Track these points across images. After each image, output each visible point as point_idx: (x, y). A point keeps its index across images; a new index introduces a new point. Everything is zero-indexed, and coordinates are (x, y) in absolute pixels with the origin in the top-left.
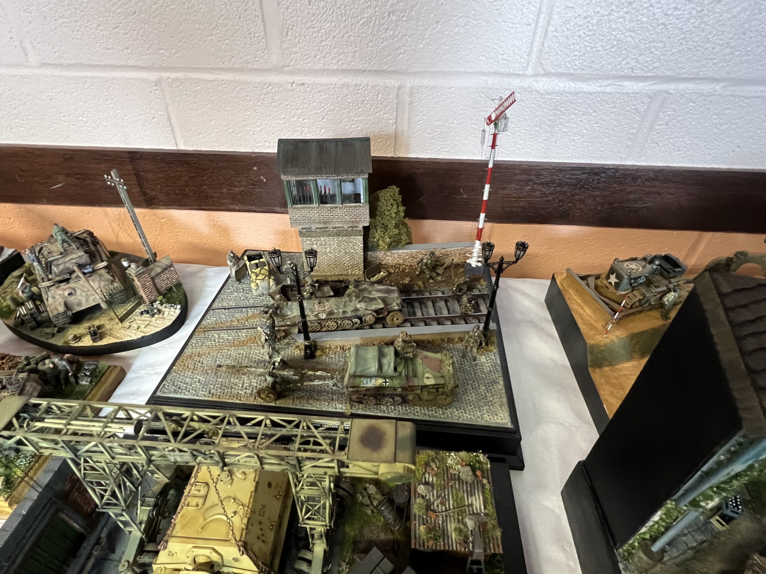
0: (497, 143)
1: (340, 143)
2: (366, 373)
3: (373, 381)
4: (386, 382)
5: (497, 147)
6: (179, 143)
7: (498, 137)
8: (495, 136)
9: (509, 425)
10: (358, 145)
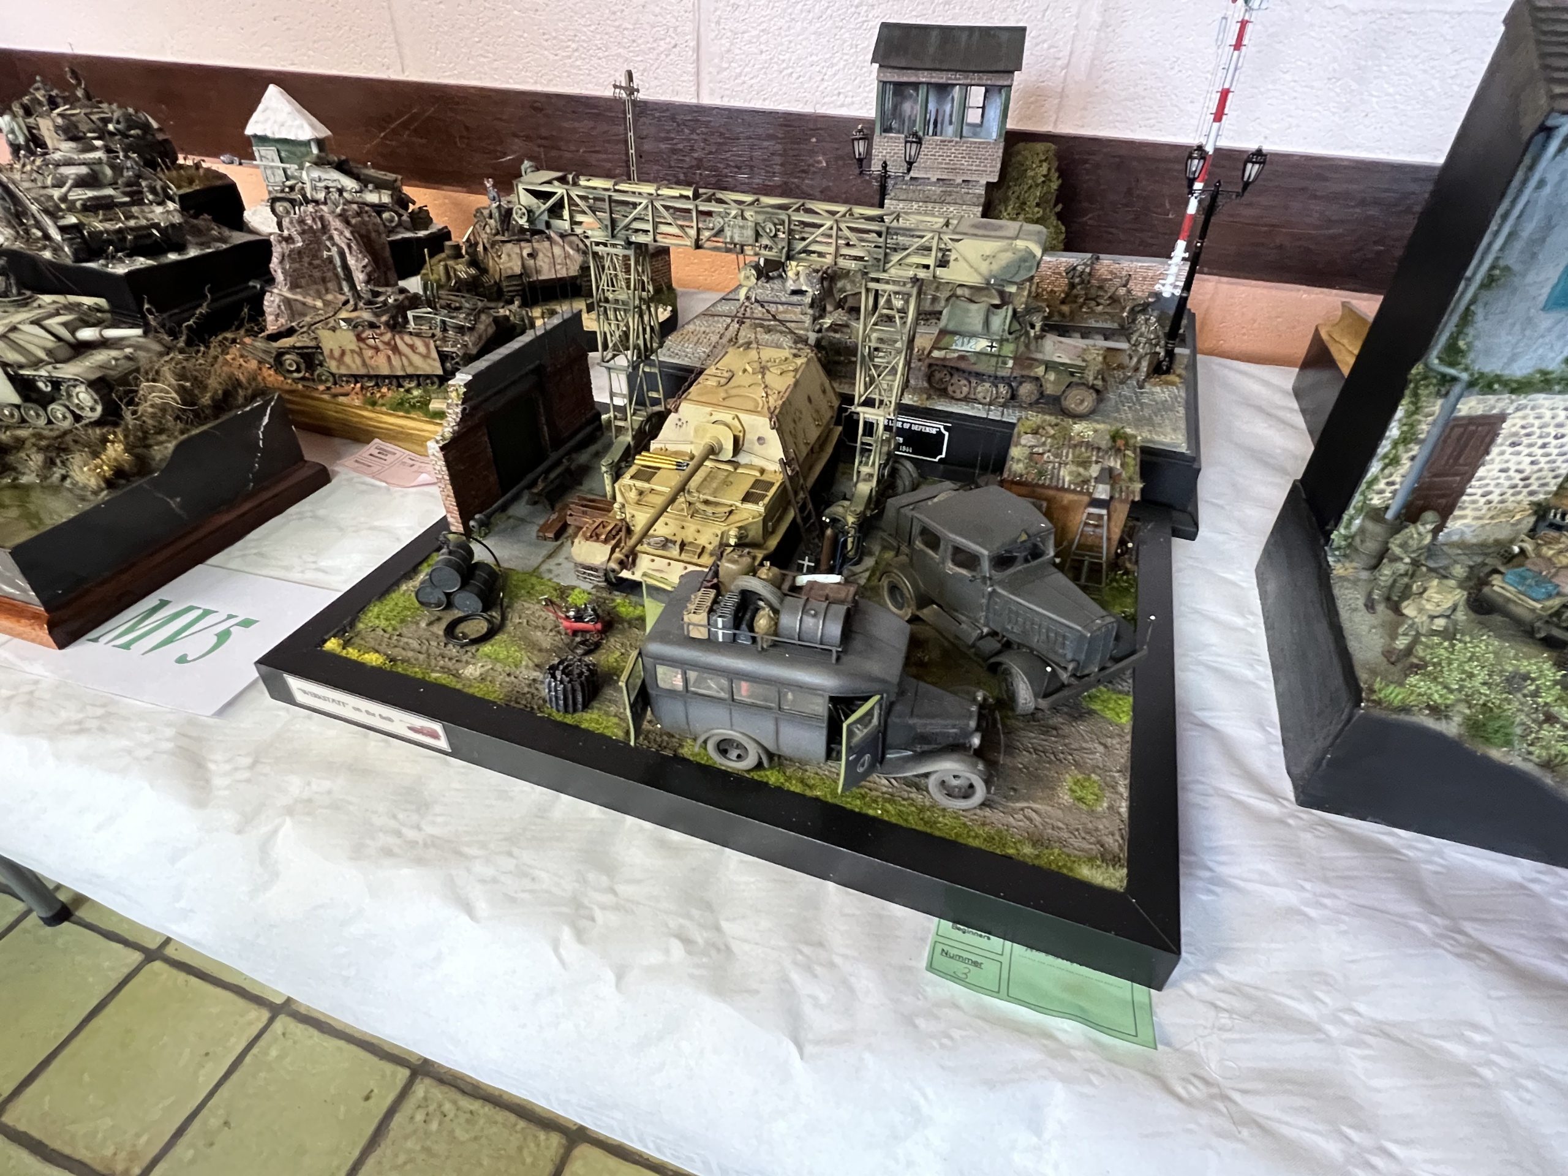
0: (1245, 42)
1: (977, 35)
2: (963, 329)
3: (973, 341)
4: (992, 347)
5: (1243, 48)
6: (702, 95)
7: (1249, 28)
8: (1244, 24)
9: (1183, 448)
10: (1004, 37)
